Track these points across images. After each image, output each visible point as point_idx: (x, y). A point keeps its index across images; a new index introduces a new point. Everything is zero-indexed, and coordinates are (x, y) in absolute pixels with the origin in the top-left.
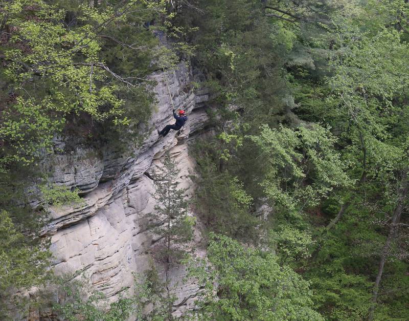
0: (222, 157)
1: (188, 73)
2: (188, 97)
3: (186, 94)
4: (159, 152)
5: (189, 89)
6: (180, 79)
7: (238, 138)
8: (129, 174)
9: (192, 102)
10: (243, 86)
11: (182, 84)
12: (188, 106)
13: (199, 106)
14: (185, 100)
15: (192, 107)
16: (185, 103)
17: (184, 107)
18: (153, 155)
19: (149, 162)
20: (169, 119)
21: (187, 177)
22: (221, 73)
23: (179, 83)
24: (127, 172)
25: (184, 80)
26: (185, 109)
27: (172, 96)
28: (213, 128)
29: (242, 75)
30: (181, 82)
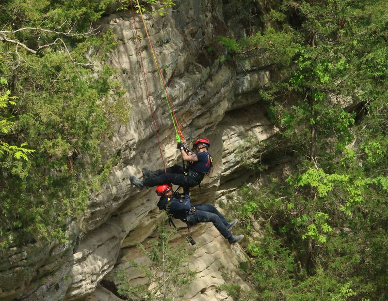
0: (310, 233)
1: (209, 15)
2: (210, 77)
3: (206, 71)
4: (139, 227)
5: (214, 56)
6: (187, 31)
7: (351, 181)
8: (57, 287)
9: (223, 90)
10: (359, 42)
11: (194, 43)
12: (212, 102)
13: (245, 102)
14: (203, 86)
15: (225, 105)
16: (202, 93)
17: (203, 104)
18: (124, 235)
19: (113, 253)
20: (161, 138)
21: (218, 290)
22: (298, 10)
23: (185, 41)
24: (50, 280)
25: (200, 32)
26: (204, 110)
27: (165, 77)
28: (287, 159)
29: (357, 13)
30: (189, 38)
